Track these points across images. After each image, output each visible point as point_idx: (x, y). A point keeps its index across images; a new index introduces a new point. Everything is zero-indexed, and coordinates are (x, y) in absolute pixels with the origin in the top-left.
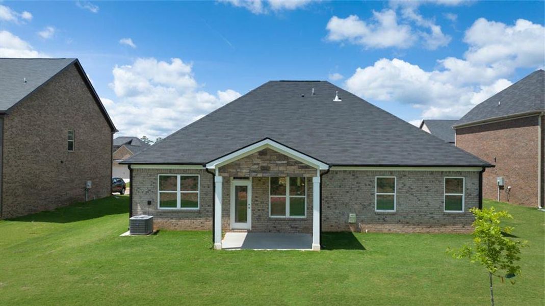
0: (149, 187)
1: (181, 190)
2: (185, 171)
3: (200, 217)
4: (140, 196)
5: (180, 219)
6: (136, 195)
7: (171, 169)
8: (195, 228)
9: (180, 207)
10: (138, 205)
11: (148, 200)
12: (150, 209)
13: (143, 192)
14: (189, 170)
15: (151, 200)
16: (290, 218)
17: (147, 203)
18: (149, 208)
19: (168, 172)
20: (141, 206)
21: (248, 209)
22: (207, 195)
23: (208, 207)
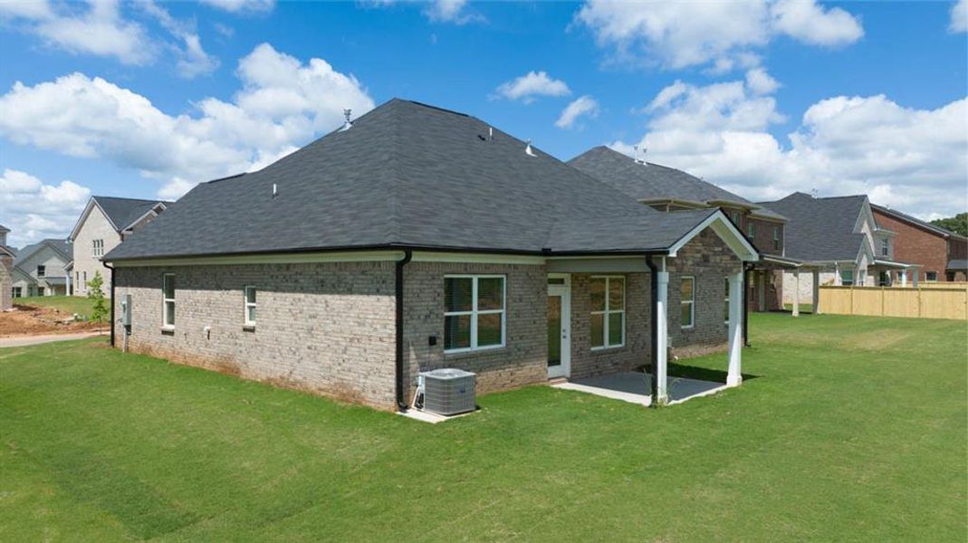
0: (431, 303)
1: (479, 310)
2: (488, 267)
3: (510, 362)
4: (414, 327)
5: (481, 371)
6: (407, 324)
7: (466, 264)
8: (503, 386)
9: (476, 344)
10: (411, 348)
11: (428, 335)
12: (432, 355)
13: (419, 318)
14: (493, 264)
15: (434, 334)
16: (609, 349)
17: (427, 342)
18: (430, 353)
19: (463, 271)
20: (415, 350)
21: (562, 340)
22: (519, 317)
23: (521, 341)
